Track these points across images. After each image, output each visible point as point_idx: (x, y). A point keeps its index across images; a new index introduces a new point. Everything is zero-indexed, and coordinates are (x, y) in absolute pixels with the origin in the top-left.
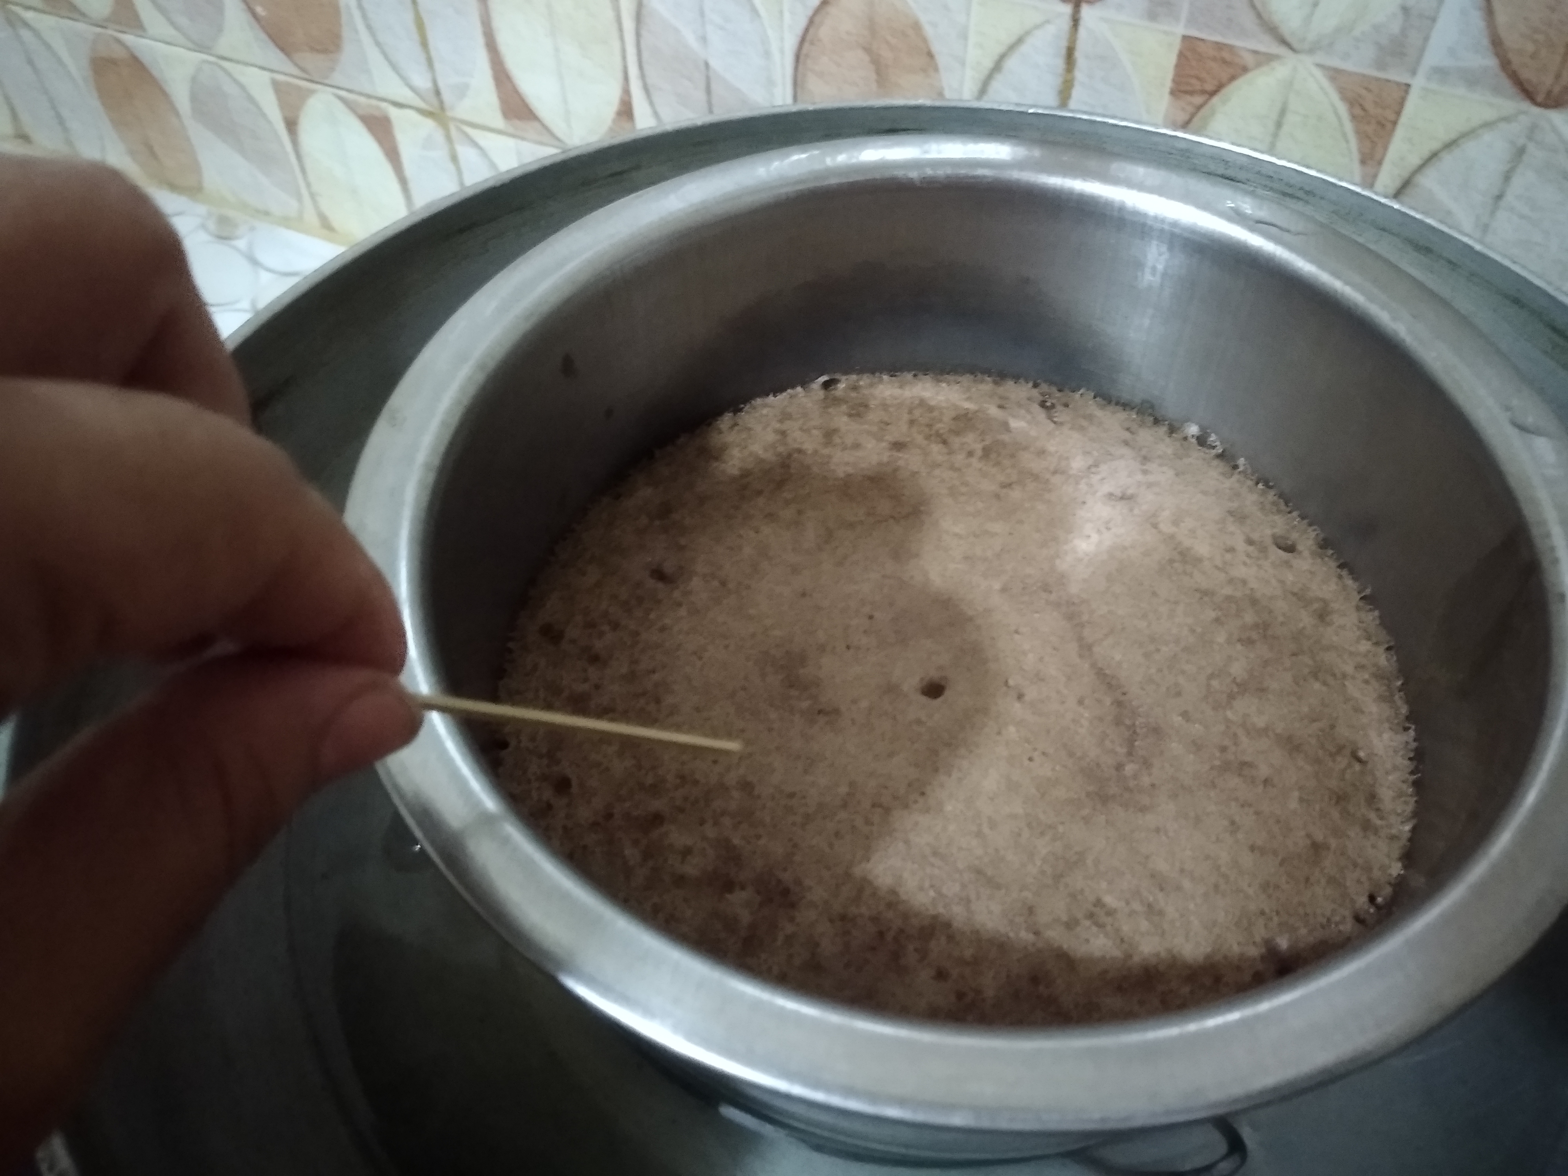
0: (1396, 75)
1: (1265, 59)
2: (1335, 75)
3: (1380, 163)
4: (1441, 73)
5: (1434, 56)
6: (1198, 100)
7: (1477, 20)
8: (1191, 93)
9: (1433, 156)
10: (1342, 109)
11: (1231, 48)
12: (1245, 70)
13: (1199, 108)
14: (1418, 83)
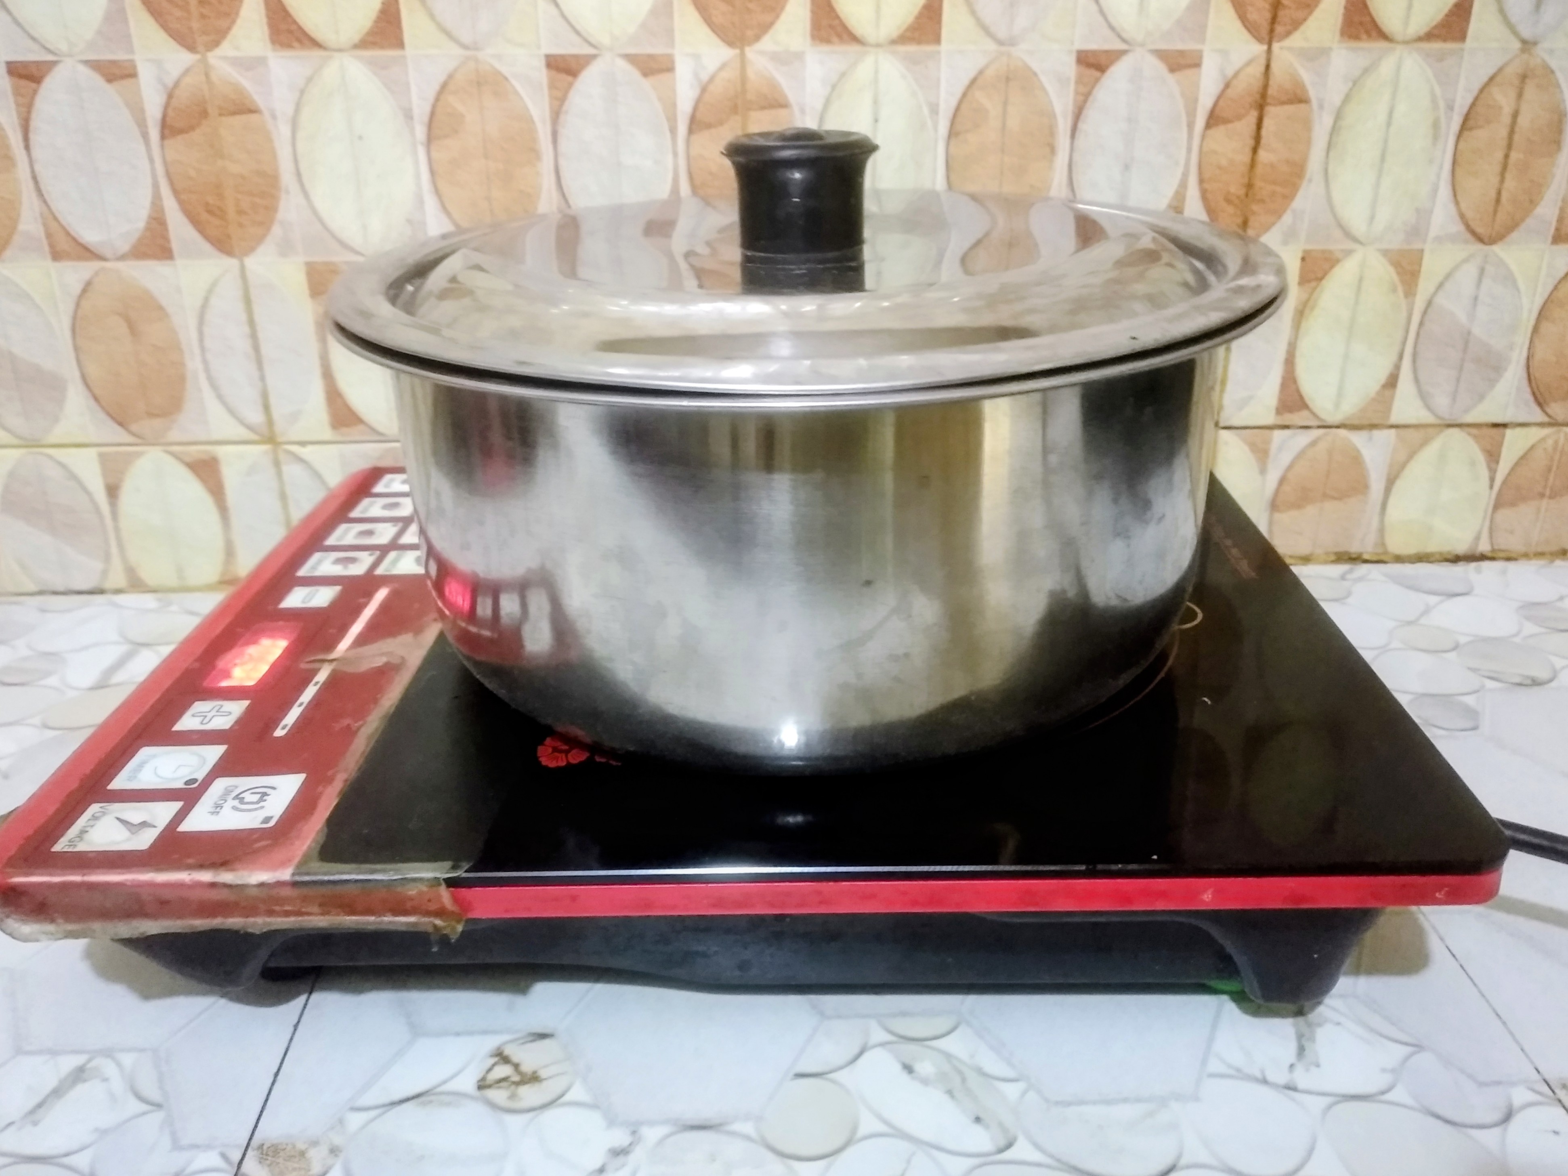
0: (1417, 246)
1: (1349, 253)
2: (1385, 253)
3: (1414, 295)
4: (1439, 239)
5: (1434, 231)
6: (1313, 284)
7: (1452, 208)
8: (1309, 281)
9: (1440, 286)
10: (1391, 270)
11: (1330, 252)
12: (1338, 261)
13: (1314, 289)
14: (1427, 248)
